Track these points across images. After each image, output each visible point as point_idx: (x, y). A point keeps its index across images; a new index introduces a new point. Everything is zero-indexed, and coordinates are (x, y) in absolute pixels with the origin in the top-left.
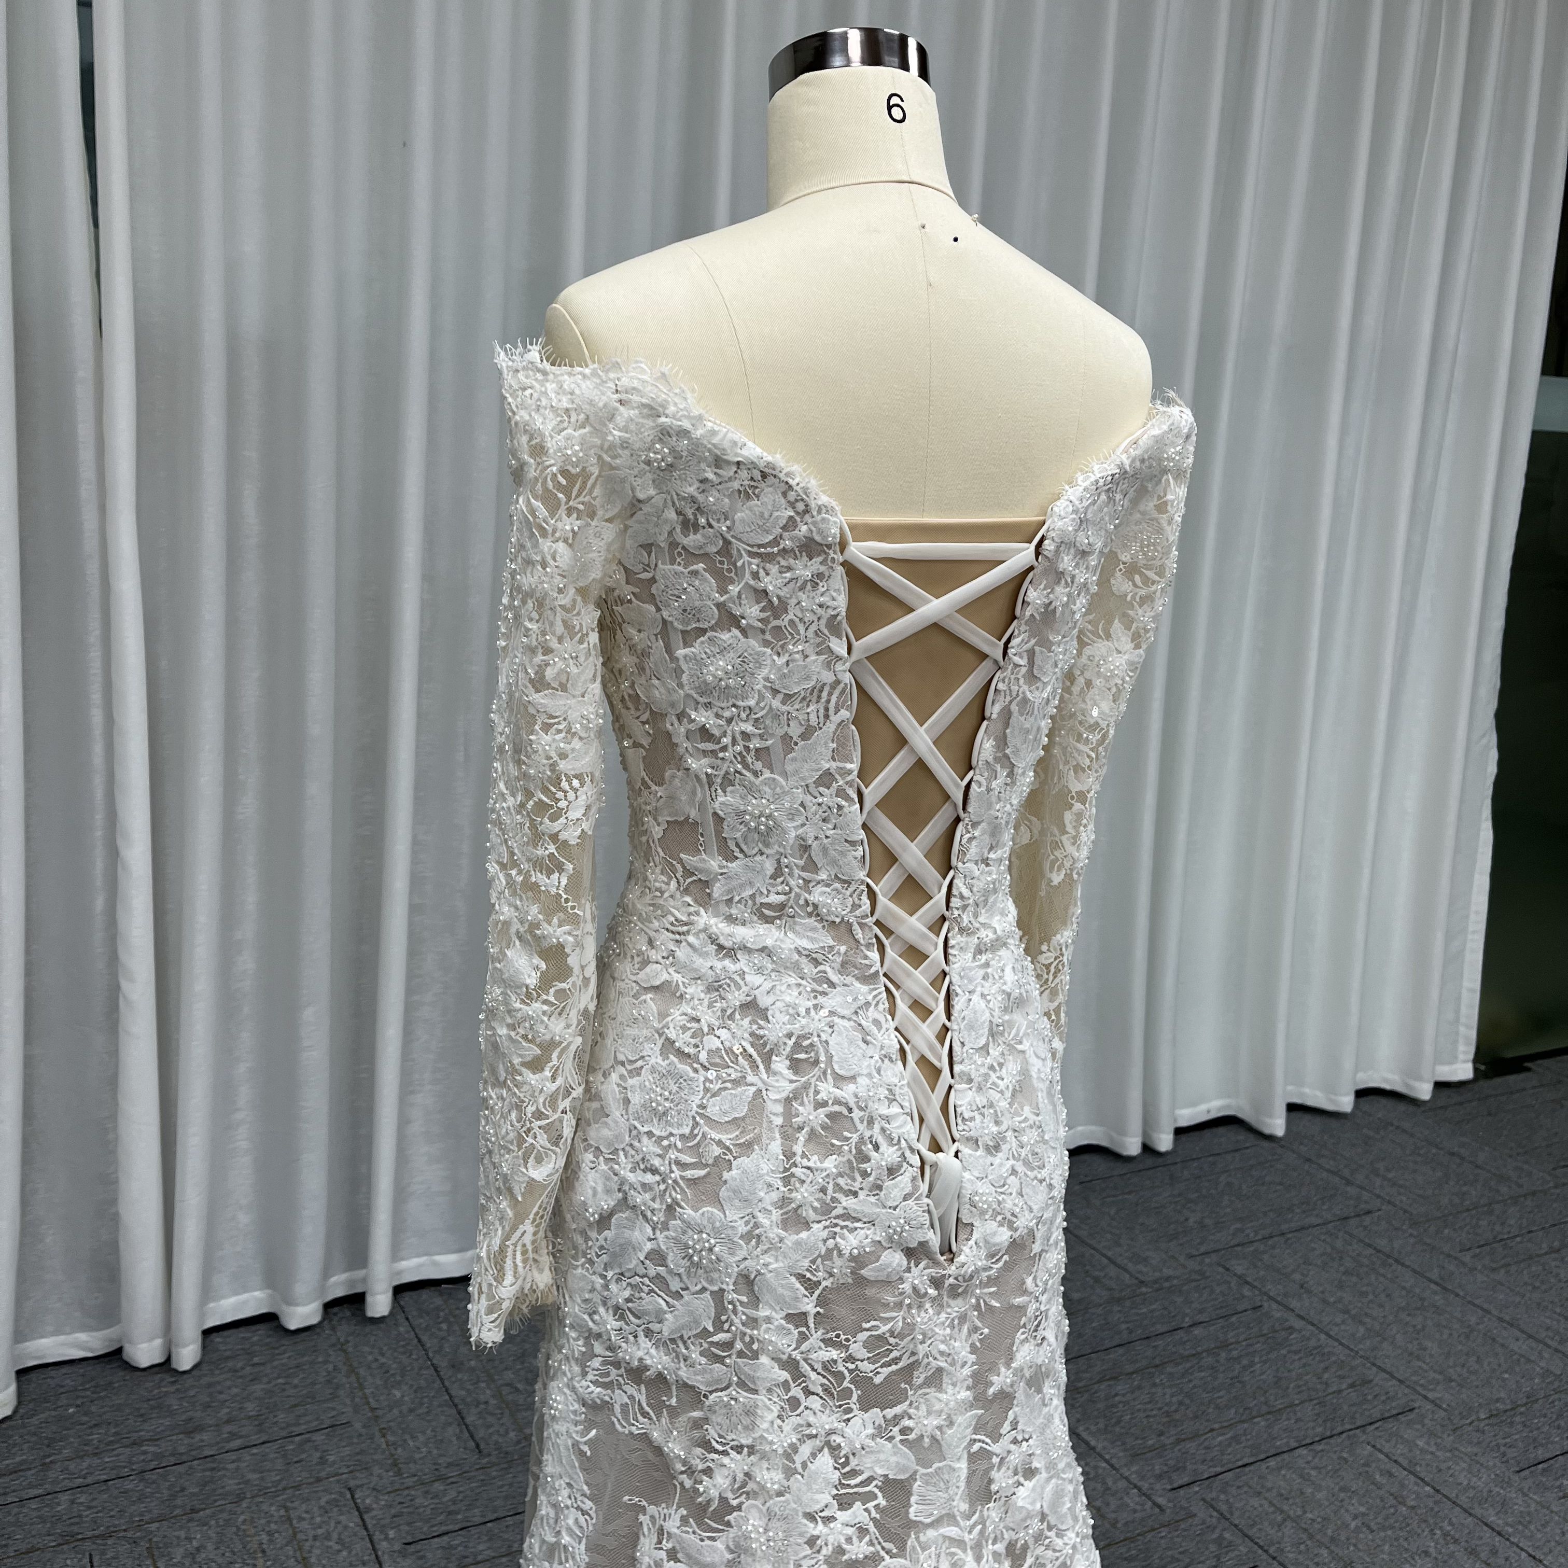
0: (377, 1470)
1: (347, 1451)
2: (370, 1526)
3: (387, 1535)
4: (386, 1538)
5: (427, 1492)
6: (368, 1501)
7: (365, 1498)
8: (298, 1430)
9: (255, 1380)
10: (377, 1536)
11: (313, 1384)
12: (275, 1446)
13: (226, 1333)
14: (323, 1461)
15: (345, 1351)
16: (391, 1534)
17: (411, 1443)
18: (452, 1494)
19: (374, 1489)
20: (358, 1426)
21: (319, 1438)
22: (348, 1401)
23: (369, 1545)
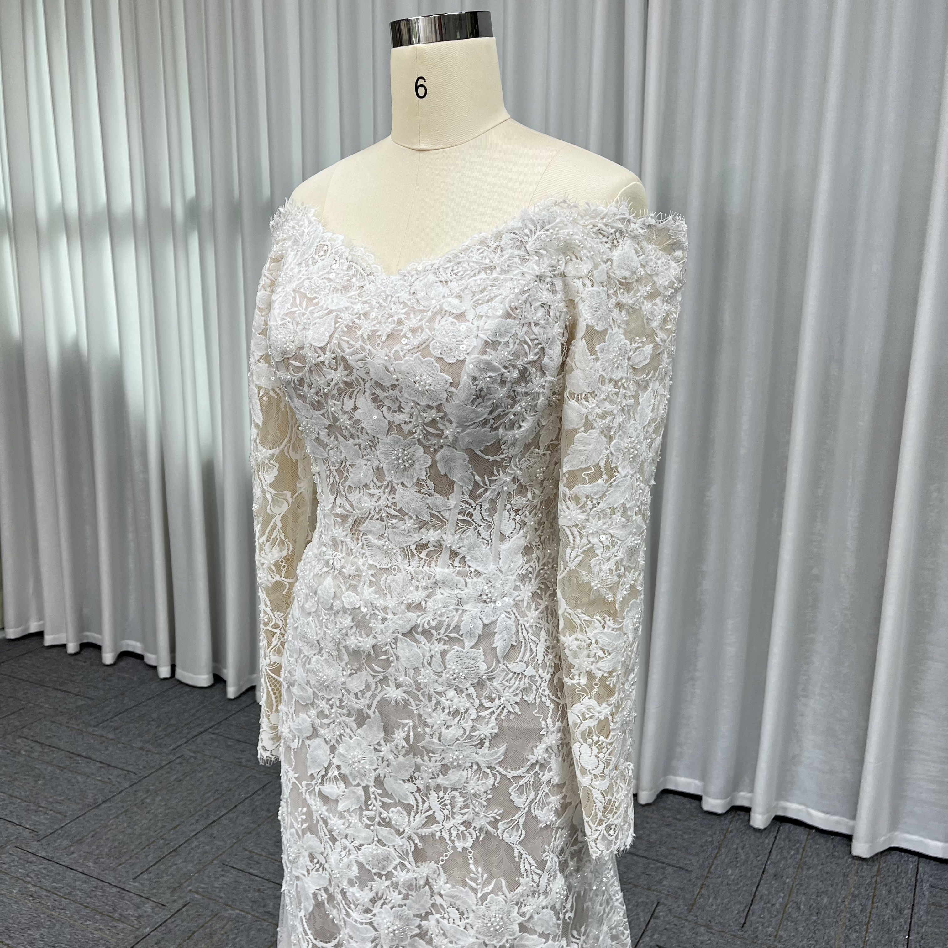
0: (680, 902)
1: (676, 884)
2: (649, 926)
3: (653, 935)
4: (651, 937)
5: (693, 929)
6: (661, 914)
7: (661, 912)
8: (663, 860)
9: (668, 825)
10: (648, 933)
11: (693, 843)
12: (646, 861)
13: (677, 796)
14: (660, 882)
15: (725, 836)
16: (656, 936)
17: (711, 900)
18: (706, 938)
19: (670, 910)
20: (694, 875)
21: (670, 869)
22: (701, 861)
23: (640, 934)
